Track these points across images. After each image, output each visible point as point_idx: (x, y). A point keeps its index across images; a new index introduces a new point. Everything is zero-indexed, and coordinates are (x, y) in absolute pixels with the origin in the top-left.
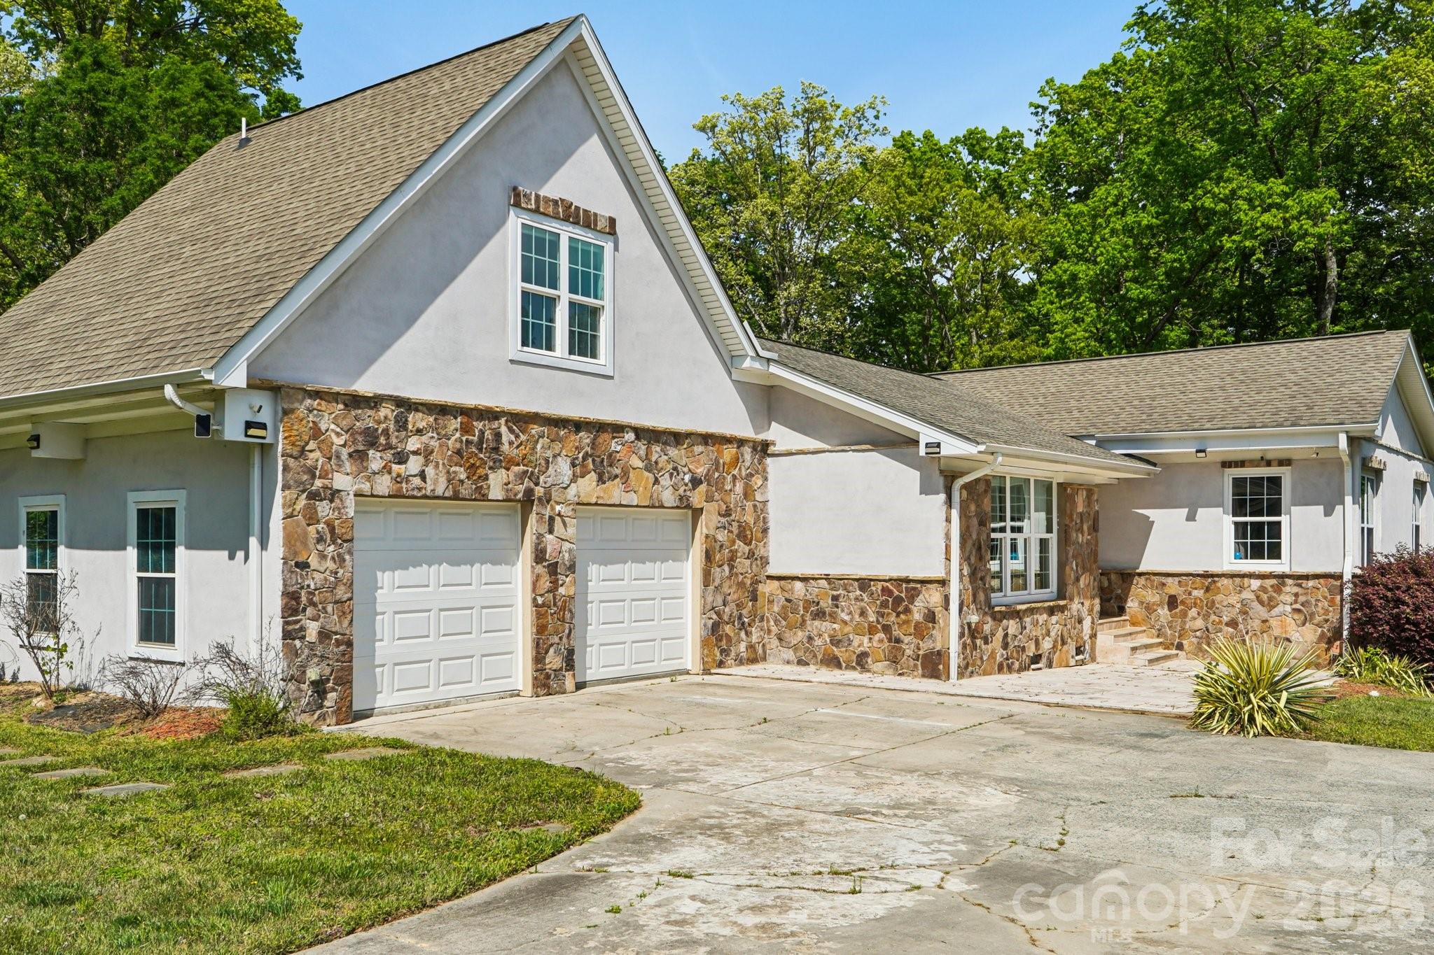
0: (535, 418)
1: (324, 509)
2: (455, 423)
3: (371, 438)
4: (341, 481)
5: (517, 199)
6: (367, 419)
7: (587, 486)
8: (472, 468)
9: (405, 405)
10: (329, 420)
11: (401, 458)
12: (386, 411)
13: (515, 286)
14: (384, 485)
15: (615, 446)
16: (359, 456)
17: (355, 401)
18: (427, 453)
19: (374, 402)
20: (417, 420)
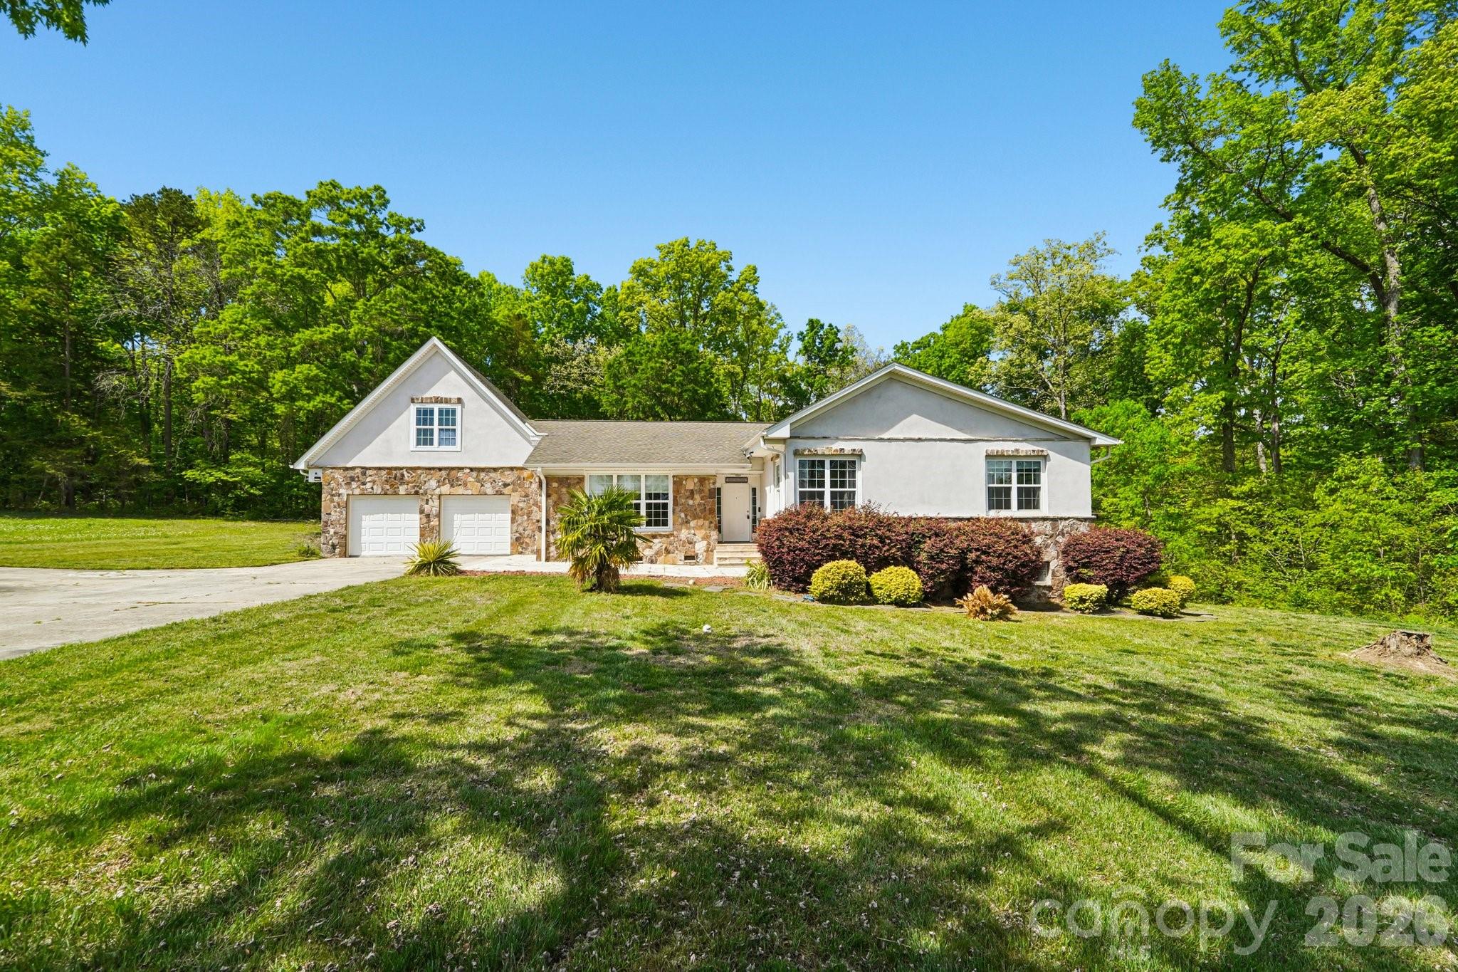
0: (419, 468)
1: (336, 499)
2: (384, 472)
3: (352, 479)
4: (341, 491)
5: (413, 401)
6: (351, 473)
7: (446, 489)
8: (392, 486)
9: (365, 469)
10: (338, 475)
11: (364, 484)
12: (358, 470)
13: (413, 428)
14: (357, 491)
15: (460, 474)
16: (348, 484)
17: (347, 469)
18: (374, 482)
19: (353, 468)
20: (369, 472)
